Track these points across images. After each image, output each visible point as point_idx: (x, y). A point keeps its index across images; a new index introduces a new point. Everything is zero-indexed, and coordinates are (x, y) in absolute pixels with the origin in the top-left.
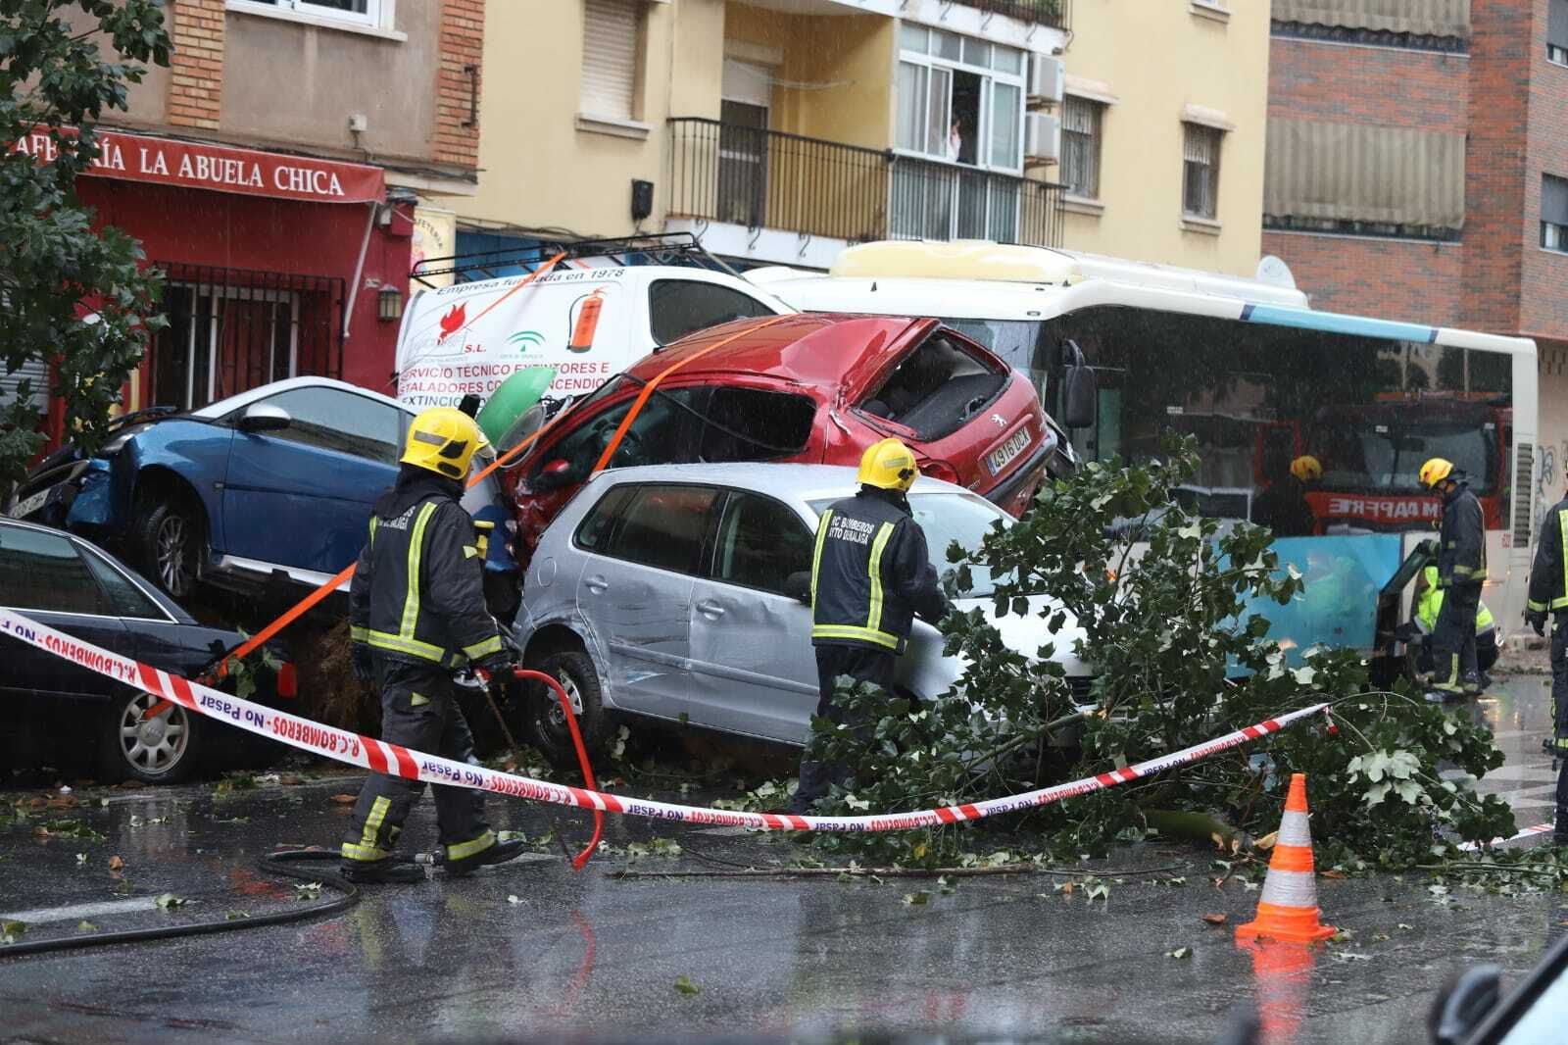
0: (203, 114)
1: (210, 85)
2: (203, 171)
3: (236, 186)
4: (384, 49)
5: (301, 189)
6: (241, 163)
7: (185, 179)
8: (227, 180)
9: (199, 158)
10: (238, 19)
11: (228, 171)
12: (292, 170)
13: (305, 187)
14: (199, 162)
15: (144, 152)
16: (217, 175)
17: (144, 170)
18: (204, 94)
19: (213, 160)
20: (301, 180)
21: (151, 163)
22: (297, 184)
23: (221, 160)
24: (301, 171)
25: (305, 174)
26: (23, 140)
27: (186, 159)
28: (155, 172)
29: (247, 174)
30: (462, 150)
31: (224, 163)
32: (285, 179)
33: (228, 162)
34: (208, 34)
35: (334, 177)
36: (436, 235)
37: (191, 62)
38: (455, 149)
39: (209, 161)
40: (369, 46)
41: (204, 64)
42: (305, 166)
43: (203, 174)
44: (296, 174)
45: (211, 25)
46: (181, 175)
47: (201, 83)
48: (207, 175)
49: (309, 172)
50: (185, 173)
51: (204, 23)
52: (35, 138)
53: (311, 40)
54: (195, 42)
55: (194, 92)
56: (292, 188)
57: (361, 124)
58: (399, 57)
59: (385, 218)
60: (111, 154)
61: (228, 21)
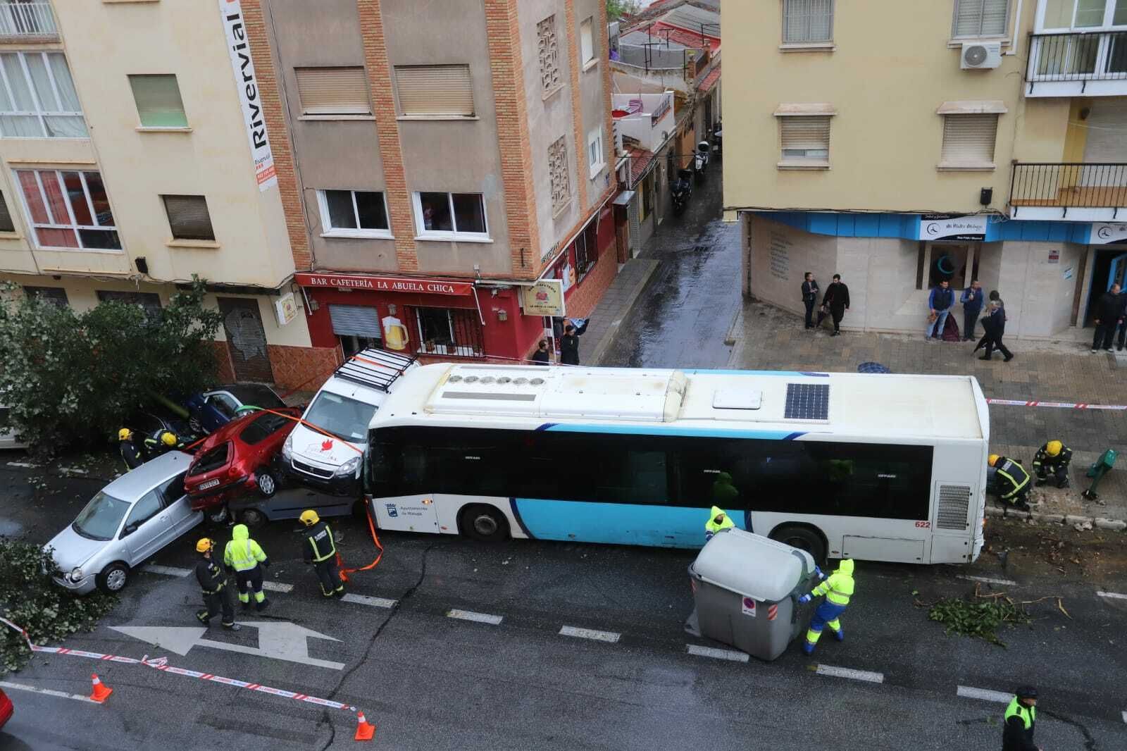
0: (412, 268)
1: (413, 260)
3: (414, 290)
4: (486, 245)
5: (438, 290)
6: (415, 284)
8: (410, 289)
9: (399, 283)
10: (422, 242)
11: (410, 287)
12: (434, 285)
14: (399, 286)
15: (379, 282)
16: (406, 288)
17: (379, 287)
18: (410, 263)
19: (404, 284)
20: (438, 288)
21: (382, 285)
25: (440, 287)
26: (338, 281)
27: (394, 284)
28: (384, 287)
29: (417, 287)
31: (409, 284)
32: (432, 288)
34: (409, 247)
35: (451, 287)
36: (552, 288)
37: (404, 255)
39: (402, 286)
40: (480, 245)
41: (409, 255)
42: (440, 284)
44: (436, 287)
45: (410, 245)
46: (393, 288)
48: (401, 288)
50: (395, 287)
51: (407, 245)
53: (454, 246)
54: (404, 250)
55: (407, 263)
56: (435, 290)
57: (476, 267)
58: (492, 245)
59: (494, 292)
60: (367, 283)
61: (417, 243)
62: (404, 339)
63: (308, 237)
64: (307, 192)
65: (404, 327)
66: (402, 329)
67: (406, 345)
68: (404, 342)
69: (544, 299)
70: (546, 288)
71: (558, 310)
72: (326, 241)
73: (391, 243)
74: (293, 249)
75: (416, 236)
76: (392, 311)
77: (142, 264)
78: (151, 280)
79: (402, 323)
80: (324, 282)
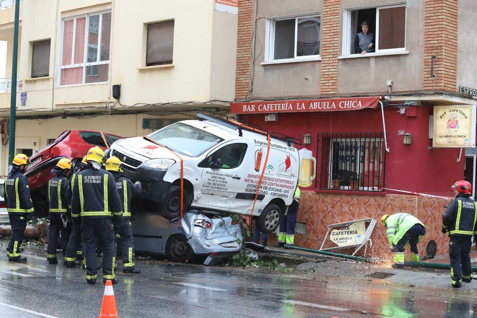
0: (331, 90)
1: (333, 81)
2: (316, 106)
3: (327, 109)
4: (402, 58)
5: (348, 107)
6: (328, 103)
7: (311, 109)
8: (324, 108)
9: (315, 103)
10: (345, 61)
11: (324, 105)
12: (345, 102)
13: (349, 106)
14: (315, 104)
15: (298, 104)
16: (320, 107)
17: (298, 109)
18: (331, 84)
19: (319, 103)
20: (348, 104)
21: (300, 106)
22: (347, 106)
23: (322, 103)
24: (348, 102)
25: (350, 102)
26: (264, 106)
27: (311, 104)
28: (301, 109)
29: (330, 105)
30: (434, 85)
31: (323, 103)
32: (343, 105)
33: (324, 103)
34: (332, 67)
35: (360, 102)
36: (464, 114)
37: (326, 76)
38: (431, 85)
39: (318, 104)
40: (396, 58)
41: (330, 76)
42: (349, 100)
43: (315, 107)
44: (347, 103)
45: (333, 64)
46: (310, 108)
47: (330, 81)
48: (316, 107)
49: (351, 102)
50: (311, 108)
51: (330, 65)
52: (268, 105)
53: (372, 61)
54: (328, 70)
55: (327, 84)
56: (345, 107)
57: (389, 83)
58: (408, 59)
59: (402, 111)
60: (288, 106)
61: (340, 62)
62: (312, 174)
63: (251, 65)
64: (260, 22)
65: (314, 159)
66: (312, 162)
67: (313, 181)
68: (312, 177)
69: (454, 127)
70: (459, 114)
71: (466, 140)
72: (265, 69)
73: (317, 65)
74: (237, 79)
75: (341, 55)
76: (306, 141)
77: (117, 91)
78: (120, 106)
79: (313, 156)
80: (253, 109)
